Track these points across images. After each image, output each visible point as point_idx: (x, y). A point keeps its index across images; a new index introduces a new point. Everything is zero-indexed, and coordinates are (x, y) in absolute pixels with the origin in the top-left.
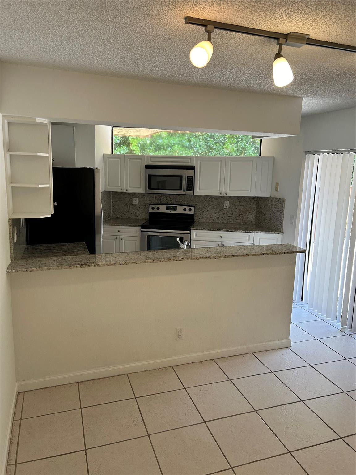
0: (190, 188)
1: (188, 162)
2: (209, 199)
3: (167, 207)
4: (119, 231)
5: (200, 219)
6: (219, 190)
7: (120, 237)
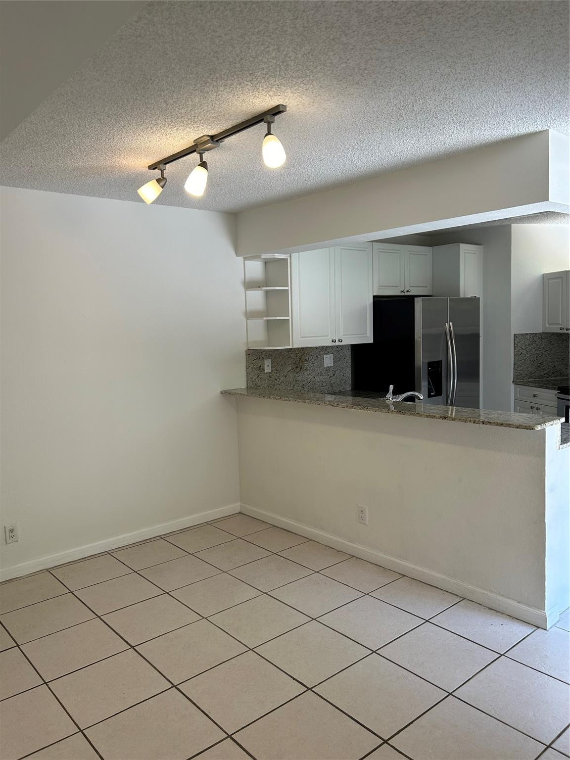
4: (534, 396)
7: (536, 406)
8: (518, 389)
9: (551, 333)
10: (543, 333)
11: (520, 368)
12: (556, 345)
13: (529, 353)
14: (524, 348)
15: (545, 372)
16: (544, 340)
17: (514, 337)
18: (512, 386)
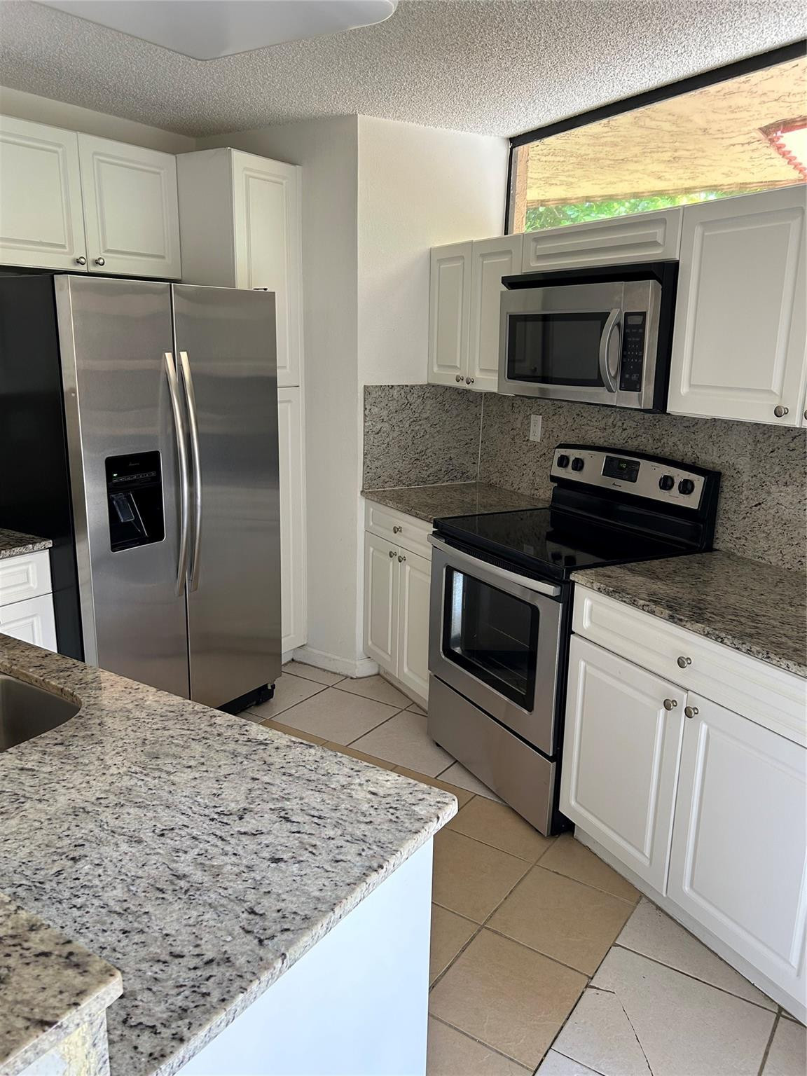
0: (634, 377)
1: (654, 244)
2: (792, 445)
3: (609, 460)
5: (743, 542)
6: (776, 388)
7: (400, 552)
8: (372, 510)
9: (443, 387)
10: (429, 385)
11: (377, 464)
12: (455, 412)
13: (397, 429)
14: (386, 419)
15: (431, 470)
16: (429, 402)
17: (365, 392)
18: (361, 503)
